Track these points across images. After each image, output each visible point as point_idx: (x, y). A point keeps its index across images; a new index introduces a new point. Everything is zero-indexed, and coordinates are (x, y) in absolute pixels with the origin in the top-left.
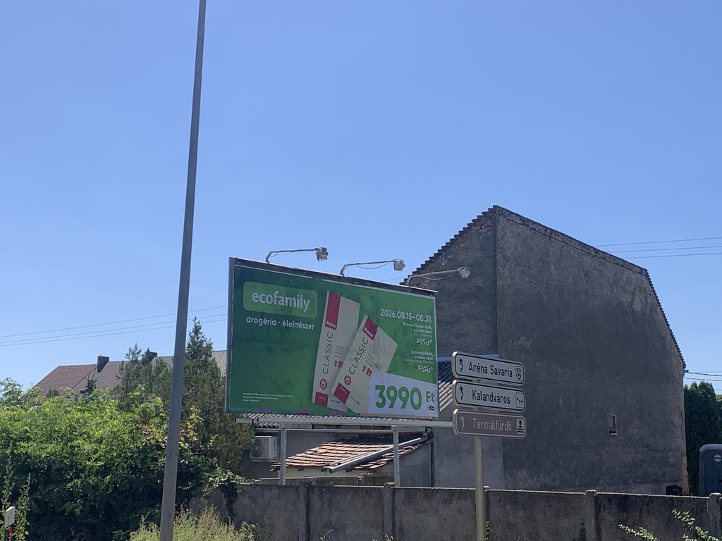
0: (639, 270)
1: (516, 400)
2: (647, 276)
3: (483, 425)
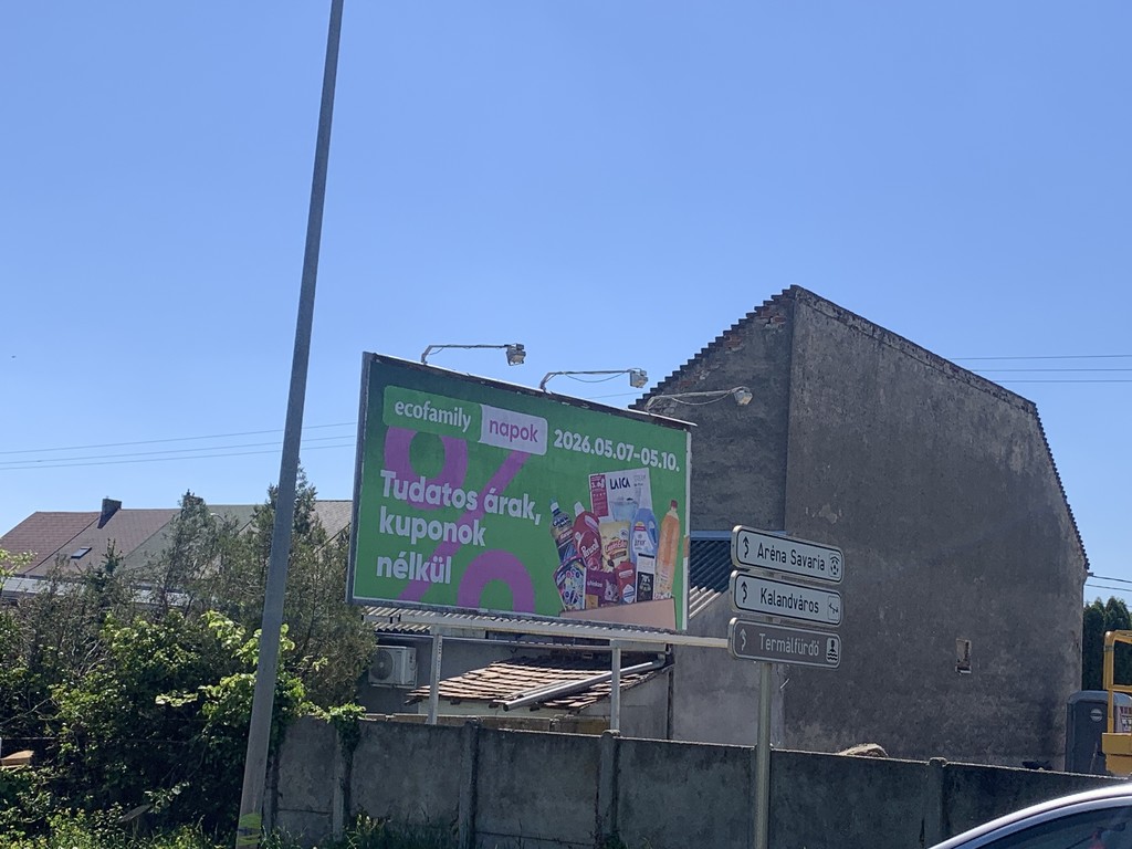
0: (1021, 403)
1: (828, 609)
2: (1035, 413)
3: (775, 645)
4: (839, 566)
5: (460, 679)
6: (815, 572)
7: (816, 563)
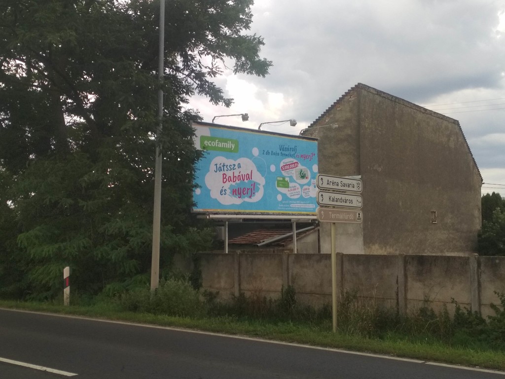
0: (453, 121)
1: (357, 201)
2: (458, 124)
3: (336, 216)
4: (360, 186)
5: (242, 237)
6: (351, 188)
7: (351, 186)
